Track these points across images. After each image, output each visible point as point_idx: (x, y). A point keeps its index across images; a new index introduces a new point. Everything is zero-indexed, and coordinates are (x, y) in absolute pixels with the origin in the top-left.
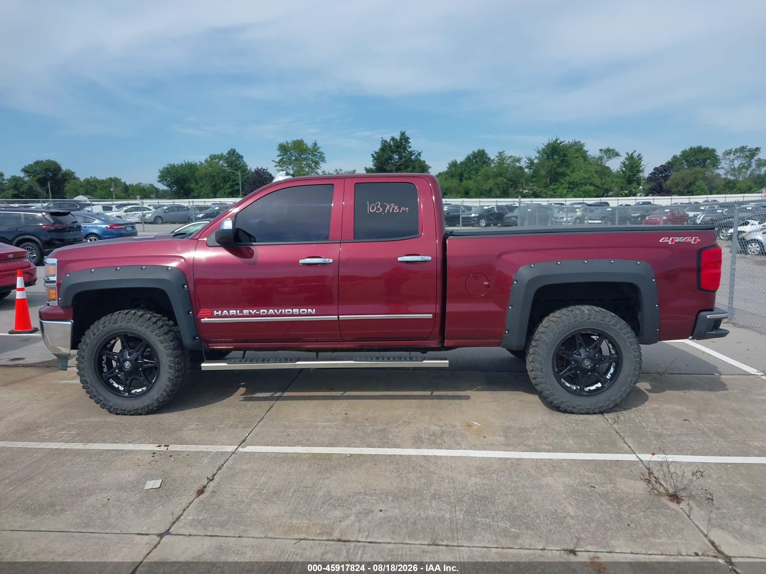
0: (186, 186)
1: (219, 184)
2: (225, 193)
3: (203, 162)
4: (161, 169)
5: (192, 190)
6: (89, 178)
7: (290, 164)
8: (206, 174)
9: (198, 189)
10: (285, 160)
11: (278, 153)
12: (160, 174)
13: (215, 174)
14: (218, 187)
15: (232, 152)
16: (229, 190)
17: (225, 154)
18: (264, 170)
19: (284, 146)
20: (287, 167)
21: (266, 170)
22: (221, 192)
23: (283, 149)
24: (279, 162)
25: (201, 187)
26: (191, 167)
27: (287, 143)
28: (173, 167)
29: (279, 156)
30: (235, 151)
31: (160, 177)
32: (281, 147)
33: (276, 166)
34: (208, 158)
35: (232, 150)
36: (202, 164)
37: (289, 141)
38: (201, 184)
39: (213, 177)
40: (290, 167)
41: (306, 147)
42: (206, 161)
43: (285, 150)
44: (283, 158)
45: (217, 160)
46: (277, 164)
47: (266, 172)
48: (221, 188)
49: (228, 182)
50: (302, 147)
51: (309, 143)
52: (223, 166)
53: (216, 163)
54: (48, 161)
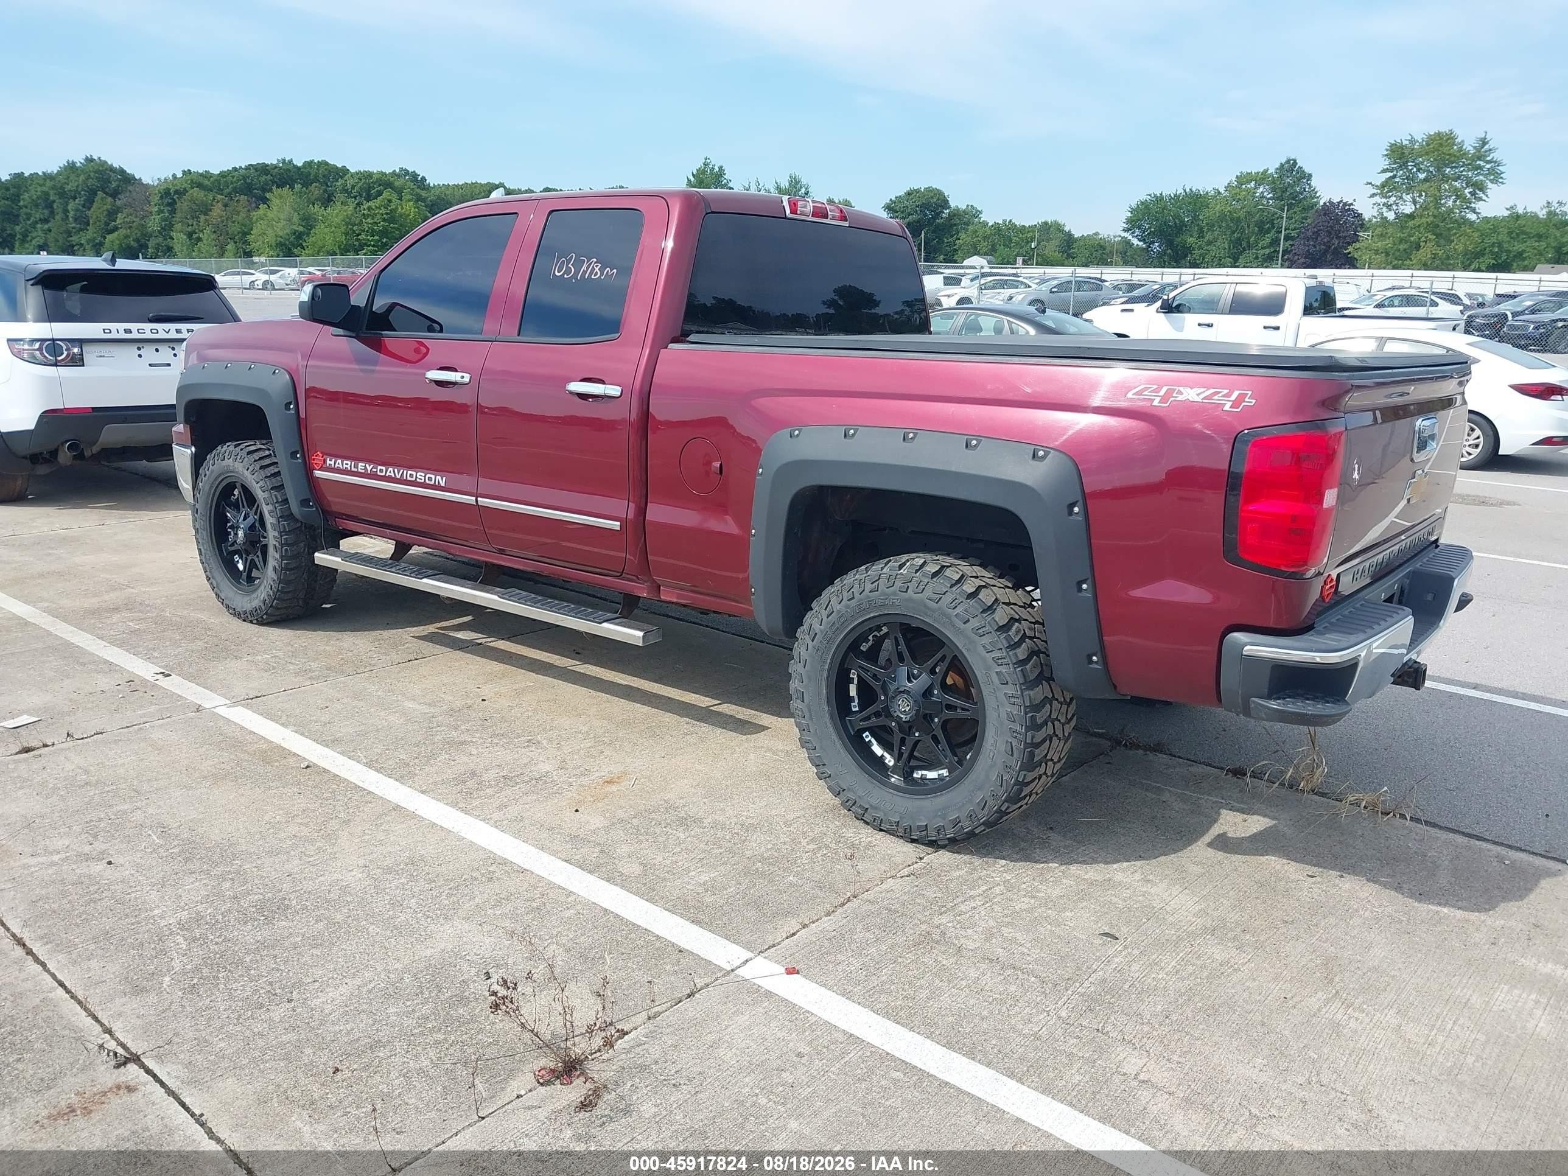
0: (1177, 240)
1: (1248, 238)
2: (1257, 258)
3: (1222, 190)
4: (1134, 205)
5: (1188, 250)
6: (1001, 222)
7: (1409, 190)
8: (1223, 217)
9: (1200, 248)
10: (1397, 180)
11: (1385, 163)
12: (1129, 214)
13: (1242, 214)
14: (1244, 244)
15: (1290, 167)
16: (1267, 251)
17: (1271, 171)
18: (1345, 204)
19: (1402, 147)
20: (1401, 198)
21: (1352, 204)
22: (1250, 254)
23: (1399, 154)
24: (1383, 186)
25: (1209, 243)
26: (1195, 201)
27: (1412, 141)
28: (1159, 199)
29: (1384, 171)
30: (1295, 161)
31: (1129, 221)
32: (1393, 151)
33: (1373, 195)
34: (1234, 179)
35: (1288, 161)
36: (1219, 193)
37: (1419, 137)
38: (1208, 237)
39: (1238, 220)
40: (1408, 198)
41: (1460, 149)
42: (1228, 187)
43: (1402, 156)
44: (1394, 177)
45: (1253, 184)
46: (1375, 191)
47: (1349, 210)
48: (1249, 247)
49: (1268, 231)
50: (1445, 150)
51: (1468, 140)
52: (1263, 197)
53: (1248, 191)
54: (929, 190)
